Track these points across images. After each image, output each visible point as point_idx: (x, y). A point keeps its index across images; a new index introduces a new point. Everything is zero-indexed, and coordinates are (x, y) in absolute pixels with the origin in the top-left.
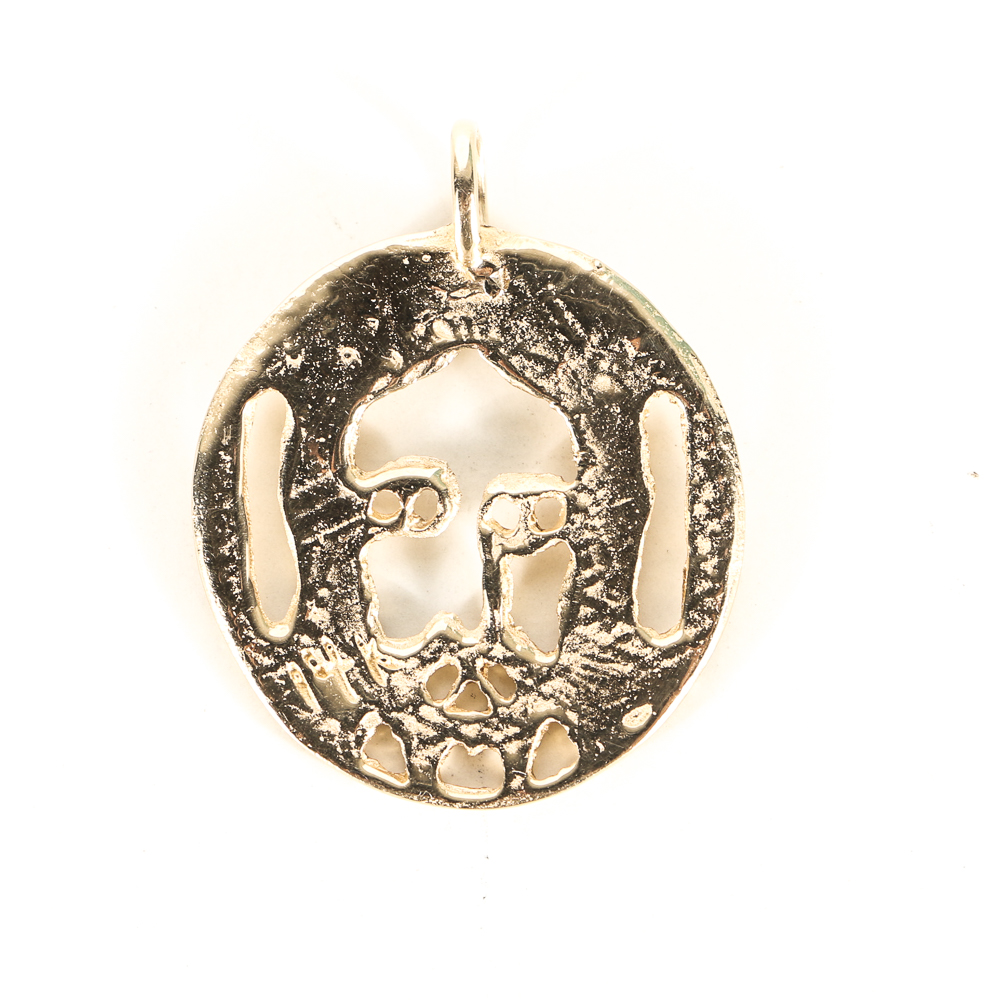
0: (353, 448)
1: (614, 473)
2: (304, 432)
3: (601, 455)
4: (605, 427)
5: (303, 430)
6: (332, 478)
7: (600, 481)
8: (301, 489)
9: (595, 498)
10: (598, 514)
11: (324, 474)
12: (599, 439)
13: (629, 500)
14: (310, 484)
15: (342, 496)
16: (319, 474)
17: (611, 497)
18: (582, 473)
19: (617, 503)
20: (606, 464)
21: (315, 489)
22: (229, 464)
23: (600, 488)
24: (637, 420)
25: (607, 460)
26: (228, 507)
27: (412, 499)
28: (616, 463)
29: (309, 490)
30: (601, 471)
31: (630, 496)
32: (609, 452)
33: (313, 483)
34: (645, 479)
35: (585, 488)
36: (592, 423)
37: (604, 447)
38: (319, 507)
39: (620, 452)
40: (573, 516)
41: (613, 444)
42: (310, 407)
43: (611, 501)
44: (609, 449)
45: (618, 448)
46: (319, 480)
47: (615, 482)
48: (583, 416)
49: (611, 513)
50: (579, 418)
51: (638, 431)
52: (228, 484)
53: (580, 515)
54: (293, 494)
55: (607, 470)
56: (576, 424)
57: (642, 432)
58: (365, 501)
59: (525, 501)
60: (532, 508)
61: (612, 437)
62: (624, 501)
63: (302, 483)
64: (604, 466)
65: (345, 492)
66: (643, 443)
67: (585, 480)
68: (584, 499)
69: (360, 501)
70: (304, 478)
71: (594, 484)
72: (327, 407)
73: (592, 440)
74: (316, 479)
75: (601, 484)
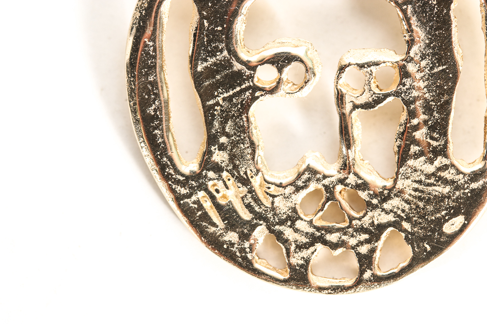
0: (242, 33)
1: (433, 48)
2: (206, 24)
3: (424, 35)
4: (426, 15)
5: (205, 21)
6: (228, 56)
7: (423, 54)
8: (205, 64)
9: (419, 67)
10: (422, 78)
11: (221, 53)
12: (422, 23)
13: (444, 67)
14: (211, 60)
15: (235, 69)
16: (217, 54)
17: (431, 65)
18: (409, 48)
19: (436, 70)
20: (427, 42)
21: (215, 64)
22: (152, 48)
23: (422, 59)
24: (449, 9)
25: (428, 38)
26: (152, 79)
27: (286, 70)
28: (435, 40)
29: (211, 65)
30: (424, 47)
31: (445, 65)
32: (429, 33)
33: (213, 60)
34: (455, 52)
35: (412, 59)
36: (416, 12)
37: (426, 29)
38: (218, 77)
39: (437, 32)
40: (404, 80)
41: (432, 26)
42: (210, 5)
43: (432, 68)
44: (429, 31)
45: (436, 30)
46: (218, 57)
47: (434, 54)
48: (410, 6)
49: (432, 77)
50: (407, 9)
51: (450, 17)
52: (151, 62)
53: (409, 80)
54: (200, 68)
55: (428, 46)
56: (404, 12)
57: (452, 18)
58: (252, 72)
59: (369, 69)
60: (374, 75)
61: (431, 21)
62: (441, 68)
63: (206, 61)
64: (425, 43)
65: (237, 66)
66: (453, 26)
67: (412, 54)
68: (411, 68)
69: (248, 72)
70: (207, 56)
71: (419, 56)
72: (222, 4)
73: (416, 24)
74: (215, 57)
75: (423, 57)
